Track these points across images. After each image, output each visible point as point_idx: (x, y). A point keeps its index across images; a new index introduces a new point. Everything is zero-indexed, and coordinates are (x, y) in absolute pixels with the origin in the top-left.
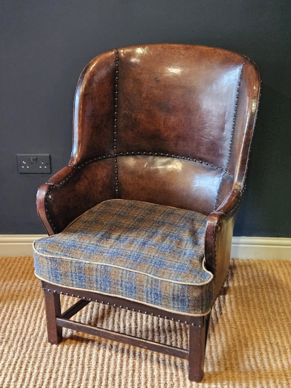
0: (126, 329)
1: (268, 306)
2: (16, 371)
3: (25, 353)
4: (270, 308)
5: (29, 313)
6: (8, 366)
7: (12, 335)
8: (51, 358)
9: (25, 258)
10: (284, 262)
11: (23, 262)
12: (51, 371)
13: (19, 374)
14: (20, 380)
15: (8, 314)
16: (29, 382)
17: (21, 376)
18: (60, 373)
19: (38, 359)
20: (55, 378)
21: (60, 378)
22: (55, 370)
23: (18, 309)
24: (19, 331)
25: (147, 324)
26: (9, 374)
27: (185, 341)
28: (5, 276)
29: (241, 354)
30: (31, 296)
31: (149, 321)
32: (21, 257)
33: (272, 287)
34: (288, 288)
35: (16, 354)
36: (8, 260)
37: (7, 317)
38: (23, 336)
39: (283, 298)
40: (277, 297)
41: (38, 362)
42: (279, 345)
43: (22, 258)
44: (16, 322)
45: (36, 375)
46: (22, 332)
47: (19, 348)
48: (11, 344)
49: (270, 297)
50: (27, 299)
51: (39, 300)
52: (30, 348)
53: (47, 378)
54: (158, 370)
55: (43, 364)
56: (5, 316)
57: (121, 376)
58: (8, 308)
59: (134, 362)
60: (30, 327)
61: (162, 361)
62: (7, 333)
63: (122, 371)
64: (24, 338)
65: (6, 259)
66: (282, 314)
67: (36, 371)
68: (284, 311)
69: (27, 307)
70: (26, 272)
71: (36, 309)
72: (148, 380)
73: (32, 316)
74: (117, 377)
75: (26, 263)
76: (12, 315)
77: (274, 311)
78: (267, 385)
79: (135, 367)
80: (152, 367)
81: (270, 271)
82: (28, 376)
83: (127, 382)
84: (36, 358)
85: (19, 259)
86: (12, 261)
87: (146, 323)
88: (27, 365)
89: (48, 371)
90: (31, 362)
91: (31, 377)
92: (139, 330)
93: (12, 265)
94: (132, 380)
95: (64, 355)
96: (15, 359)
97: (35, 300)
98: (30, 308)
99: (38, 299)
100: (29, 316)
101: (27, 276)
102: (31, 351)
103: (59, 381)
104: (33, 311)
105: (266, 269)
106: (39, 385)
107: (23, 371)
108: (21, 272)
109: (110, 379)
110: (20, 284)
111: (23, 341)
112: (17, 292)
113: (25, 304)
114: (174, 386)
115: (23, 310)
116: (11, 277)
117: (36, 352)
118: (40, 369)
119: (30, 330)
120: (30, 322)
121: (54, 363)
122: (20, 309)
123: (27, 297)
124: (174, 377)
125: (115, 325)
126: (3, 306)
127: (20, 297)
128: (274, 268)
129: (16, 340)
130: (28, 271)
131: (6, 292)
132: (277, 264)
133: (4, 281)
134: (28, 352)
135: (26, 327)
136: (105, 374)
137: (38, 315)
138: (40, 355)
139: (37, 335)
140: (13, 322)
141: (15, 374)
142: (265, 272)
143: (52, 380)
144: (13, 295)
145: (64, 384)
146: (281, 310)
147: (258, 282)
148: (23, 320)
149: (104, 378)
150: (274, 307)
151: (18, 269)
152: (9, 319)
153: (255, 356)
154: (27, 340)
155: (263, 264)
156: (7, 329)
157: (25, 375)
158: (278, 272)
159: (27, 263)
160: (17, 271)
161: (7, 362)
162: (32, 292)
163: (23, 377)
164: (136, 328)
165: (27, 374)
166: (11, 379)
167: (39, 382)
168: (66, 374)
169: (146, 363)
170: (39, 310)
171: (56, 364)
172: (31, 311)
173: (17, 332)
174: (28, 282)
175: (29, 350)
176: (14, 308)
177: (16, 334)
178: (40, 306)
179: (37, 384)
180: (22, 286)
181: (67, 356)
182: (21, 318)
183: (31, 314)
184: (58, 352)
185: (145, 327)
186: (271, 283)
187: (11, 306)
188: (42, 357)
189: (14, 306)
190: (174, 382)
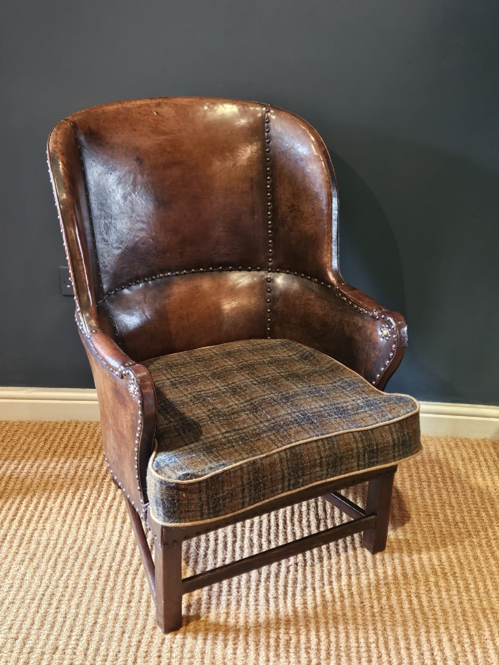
1: (439, 511)
2: (42, 611)
3: (58, 580)
4: (442, 514)
5: (70, 513)
6: (30, 601)
7: (41, 549)
8: (99, 589)
9: (69, 424)
10: (461, 441)
11: (66, 431)
12: (98, 612)
13: (46, 616)
14: (47, 627)
15: (37, 513)
16: (61, 631)
17: (50, 618)
18: (111, 616)
19: (78, 590)
20: (102, 624)
21: (110, 624)
22: (104, 609)
23: (53, 505)
25: (252, 535)
26: (30, 615)
27: (310, 566)
28: (38, 451)
29: (397, 589)
30: (74, 485)
31: (255, 530)
32: (64, 422)
33: (444, 480)
34: (469, 481)
35: (43, 581)
36: (45, 426)
38: (58, 550)
39: (462, 499)
40: (453, 496)
41: (78, 596)
42: (457, 577)
43: (66, 423)
44: (48, 526)
45: (73, 618)
46: (56, 544)
47: (50, 571)
48: (38, 564)
49: (441, 497)
50: (69, 490)
51: (86, 491)
52: (68, 571)
53: (90, 624)
54: (266, 614)
55: (85, 600)
56: (32, 516)
58: (38, 503)
59: (228, 600)
60: (70, 536)
61: (273, 600)
62: (33, 546)
64: (60, 554)
65: (42, 425)
66: (461, 525)
67: (73, 611)
68: (463, 520)
69: (67, 502)
70: (69, 446)
71: (82, 506)
72: (250, 631)
73: (73, 518)
75: (70, 431)
76: (43, 515)
77: (448, 520)
78: (439, 646)
79: (230, 608)
80: (257, 609)
81: (441, 454)
82: (60, 619)
84: (75, 588)
85: (62, 425)
86: (50, 428)
87: (250, 534)
88: (60, 601)
89: (92, 611)
90: (67, 595)
91: (64, 622)
92: (239, 546)
93: (51, 434)
95: (119, 584)
96: (41, 590)
97: (80, 492)
98: (71, 505)
99: (86, 489)
100: (70, 517)
101: (71, 453)
102: (69, 576)
103: (108, 630)
104: (76, 510)
105: (434, 451)
106: (77, 635)
107: (52, 611)
108: (62, 446)
110: (60, 465)
111: (56, 560)
112: (53, 477)
113: (64, 498)
114: (292, 642)
115: (61, 507)
116: (47, 453)
117: (76, 579)
118: (80, 608)
119: (69, 541)
120: (70, 528)
121: (102, 598)
122: (56, 506)
123: (68, 486)
124: (292, 626)
126: (31, 501)
127: (58, 486)
128: (447, 450)
129: (46, 556)
130: (74, 445)
131: (37, 477)
132: (452, 444)
133: (36, 460)
134: (63, 578)
135: (63, 535)
137: (83, 517)
138: (81, 585)
139: (80, 549)
140: (44, 526)
141: (39, 615)
142: (433, 455)
143: (98, 628)
144: (47, 484)
145: (116, 635)
146: (458, 518)
147: (424, 471)
148: (59, 525)
150: (448, 512)
151: (58, 440)
152: (38, 522)
153: (419, 595)
154: (63, 557)
155: (430, 443)
156: (34, 538)
157: (56, 617)
158: (453, 456)
159: (73, 432)
160: (56, 444)
161: (29, 593)
162: (77, 480)
163: (53, 621)
164: (234, 542)
165: (59, 615)
166: (32, 624)
167: (77, 630)
168: (121, 618)
169: (248, 601)
170: (85, 507)
171: (105, 600)
172: (73, 509)
173: (48, 544)
174: (72, 462)
175: (65, 575)
176: (47, 504)
177: (46, 547)
178: (88, 502)
179: (74, 634)
180: (62, 468)
181: (125, 586)
182: (56, 520)
183: (73, 514)
184: (110, 580)
185: (248, 541)
186: (443, 473)
187: (43, 500)
188: (85, 588)
189: (47, 501)
190: (291, 635)
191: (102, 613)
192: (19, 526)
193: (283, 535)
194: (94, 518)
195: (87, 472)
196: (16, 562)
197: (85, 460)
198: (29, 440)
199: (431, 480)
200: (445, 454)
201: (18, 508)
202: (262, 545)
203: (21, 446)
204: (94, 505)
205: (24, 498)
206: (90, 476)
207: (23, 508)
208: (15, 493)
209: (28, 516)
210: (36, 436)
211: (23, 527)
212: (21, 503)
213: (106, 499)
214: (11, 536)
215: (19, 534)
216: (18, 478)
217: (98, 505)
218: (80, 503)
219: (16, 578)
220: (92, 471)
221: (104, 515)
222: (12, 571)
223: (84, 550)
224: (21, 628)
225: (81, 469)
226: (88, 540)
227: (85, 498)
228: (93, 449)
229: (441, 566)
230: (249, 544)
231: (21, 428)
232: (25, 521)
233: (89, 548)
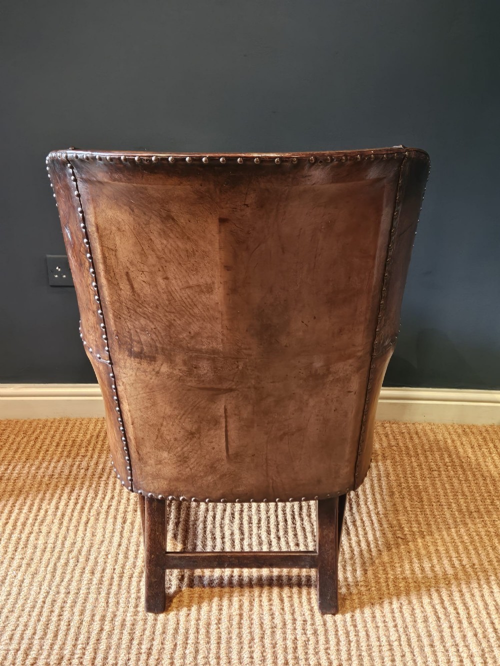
0: (226, 541)
1: (452, 501)
2: (43, 619)
3: (58, 586)
4: (455, 503)
5: (67, 514)
6: (30, 609)
7: (38, 553)
8: (103, 594)
9: (60, 421)
10: (469, 428)
11: (58, 428)
12: (103, 618)
13: (48, 625)
14: (50, 635)
15: (32, 516)
16: (66, 639)
17: (52, 627)
18: (118, 623)
19: (81, 596)
20: (109, 631)
21: (117, 631)
22: (109, 616)
23: (48, 507)
24: (50, 546)
25: (260, 532)
26: (31, 624)
28: (28, 450)
29: (415, 584)
30: (69, 485)
31: (262, 526)
32: (55, 419)
33: (454, 468)
34: (480, 469)
35: (43, 588)
36: (34, 424)
37: (30, 521)
38: (56, 554)
39: (474, 487)
40: (465, 485)
41: (81, 602)
42: (476, 569)
44: (44, 529)
45: (77, 626)
46: (54, 547)
47: (48, 576)
48: (36, 570)
49: (453, 486)
50: (64, 490)
51: (83, 491)
52: (68, 577)
53: (96, 632)
54: (281, 614)
56: (27, 520)
57: (220, 626)
58: (32, 505)
59: (240, 600)
60: (68, 539)
61: (288, 599)
62: (29, 550)
63: (221, 616)
64: (59, 558)
65: (31, 423)
66: (475, 515)
67: (76, 618)
68: (477, 510)
69: (62, 503)
70: (61, 445)
71: (79, 507)
72: (266, 632)
73: (71, 520)
74: (213, 627)
75: (61, 429)
76: (38, 518)
77: (462, 509)
78: (464, 641)
79: (243, 610)
80: (271, 609)
81: (449, 441)
82: (63, 626)
83: (231, 638)
84: (77, 593)
85: (52, 423)
86: (40, 426)
87: (258, 531)
88: (62, 607)
89: (97, 618)
90: (69, 601)
91: (68, 630)
92: (247, 544)
93: (41, 432)
94: (240, 633)
95: (123, 588)
96: (41, 597)
97: (76, 491)
98: (67, 506)
99: (82, 489)
100: (66, 518)
101: (63, 451)
102: (70, 580)
103: (115, 638)
104: (73, 511)
105: (442, 439)
106: (83, 644)
107: (54, 618)
108: (54, 444)
109: (202, 631)
110: (53, 465)
111: (55, 564)
112: (47, 478)
113: (60, 498)
114: (310, 643)
115: (57, 508)
116: (38, 452)
117: (78, 584)
118: (84, 614)
119: (68, 544)
120: (68, 530)
121: (107, 603)
122: (52, 508)
123: (63, 486)
124: (309, 627)
125: (207, 534)
126: (25, 503)
127: (52, 486)
128: (455, 437)
129: (44, 561)
130: (66, 443)
131: (29, 478)
132: (460, 431)
133: (27, 459)
134: (65, 583)
135: (61, 538)
136: (193, 622)
137: (81, 518)
138: (83, 591)
139: (80, 552)
140: (40, 529)
141: (41, 623)
142: (441, 443)
143: (104, 635)
144: (40, 483)
145: (124, 642)
146: (472, 508)
147: (432, 459)
148: (56, 527)
149: (192, 631)
150: (462, 501)
151: (49, 439)
152: (33, 525)
153: (438, 588)
154: (62, 561)
155: (437, 431)
156: (30, 542)
157: (59, 625)
158: (462, 444)
159: (64, 430)
160: (47, 442)
161: (29, 601)
162: (72, 478)
163: (56, 629)
164: (242, 540)
165: (62, 623)
166: (34, 634)
167: (82, 638)
168: (128, 624)
169: (261, 601)
170: (83, 508)
171: (110, 605)
172: (69, 511)
173: (45, 548)
174: (66, 461)
175: (66, 580)
176: (41, 506)
177: (44, 551)
178: (85, 502)
179: (79, 642)
180: (55, 467)
181: (130, 590)
182: (53, 522)
183: (70, 515)
184: (114, 584)
185: (256, 538)
186: (452, 461)
187: (37, 501)
188: (88, 593)
189: (42, 502)
190: (308, 636)
191: (108, 618)
192: (13, 530)
193: (292, 531)
194: (92, 519)
195: (83, 471)
196: (12, 568)
197: (79, 458)
198: (18, 439)
199: (441, 469)
200: (453, 441)
201: (11, 510)
202: (271, 542)
203: (10, 446)
204: (92, 505)
205: (17, 500)
206: (86, 475)
207: (16, 511)
208: (7, 495)
209: (22, 519)
210: (25, 435)
211: (17, 531)
212: (13, 505)
213: (104, 498)
214: (6, 540)
215: (15, 537)
216: (8, 479)
217: (96, 505)
218: (76, 504)
219: (14, 585)
220: (88, 469)
221: (102, 516)
222: (8, 578)
223: (84, 553)
224: (22, 638)
225: (75, 467)
226: (87, 544)
227: (82, 498)
228: (87, 447)
229: (460, 558)
230: (258, 541)
231: (9, 427)
232: (19, 524)
233: (90, 551)
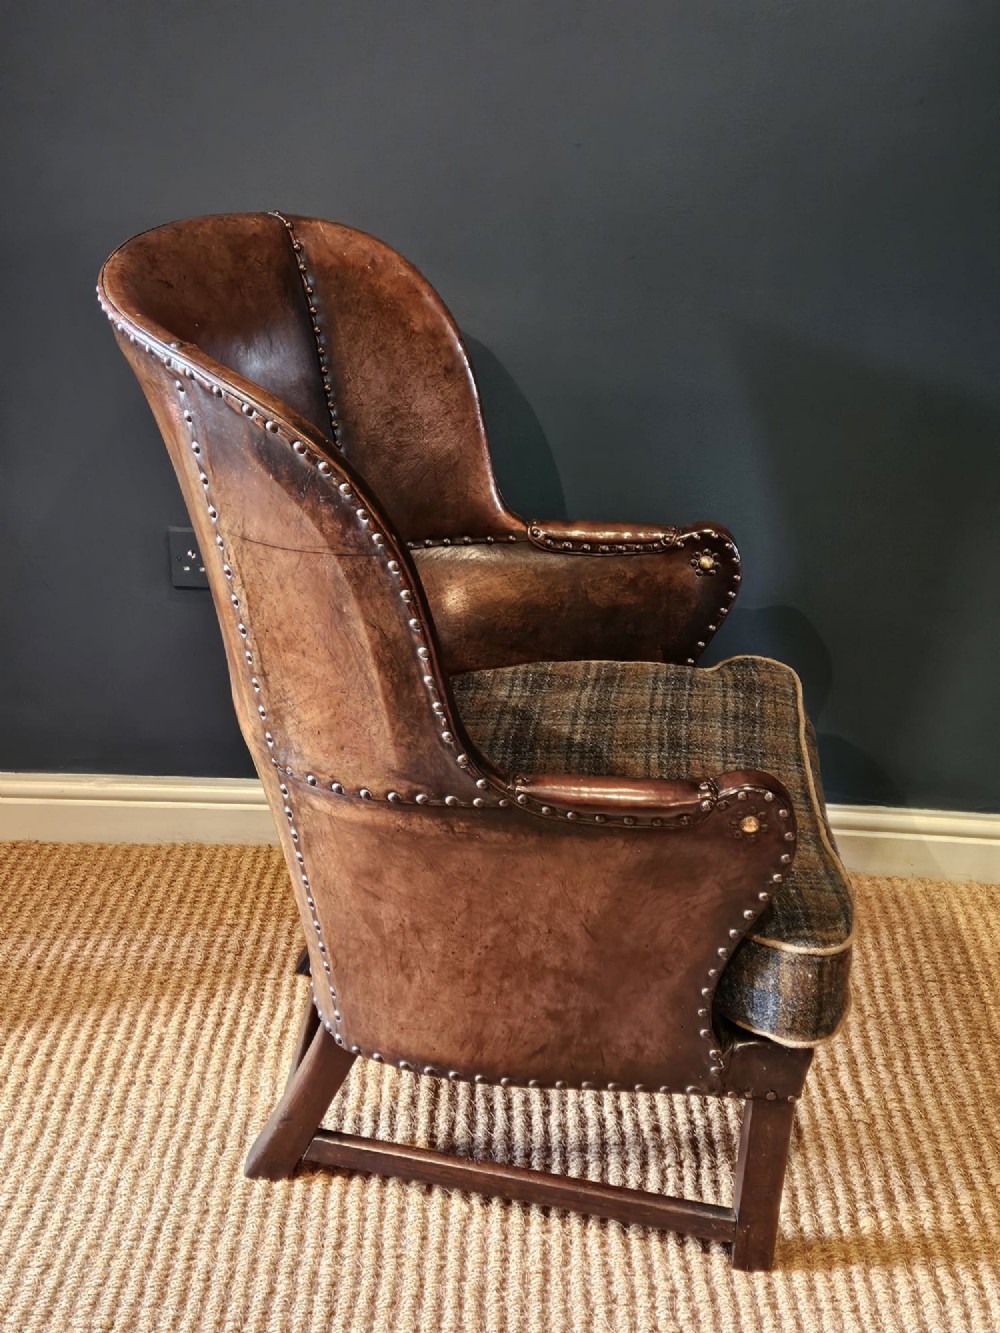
0: (515, 1115)
1: (968, 1046)
2: (158, 1265)
3: (186, 1196)
5: (200, 1047)
6: (130, 1243)
7: (145, 1127)
8: (274, 1216)
9: (185, 849)
11: (180, 865)
12: (273, 1269)
13: (167, 1276)
14: (171, 1300)
15: (133, 1047)
16: (202, 1309)
17: (175, 1282)
18: (303, 1278)
19: (230, 1219)
20: (286, 1296)
22: (285, 1263)
23: (164, 1030)
24: (168, 1111)
25: (581, 1098)
26: (134, 1274)
27: (709, 1168)
28: (123, 909)
30: (205, 986)
32: (174, 845)
35: (156, 1199)
36: (135, 854)
37: (129, 1059)
38: (180, 1129)
41: (230, 1233)
43: (177, 849)
44: (157, 1077)
45: (225, 1281)
46: (176, 1116)
47: (166, 1176)
48: (142, 1160)
49: (969, 1015)
50: (195, 996)
51: (231, 999)
52: (205, 1177)
53: (261, 1295)
54: (626, 1275)
56: (123, 1054)
57: (504, 1294)
58: (133, 1024)
59: (544, 1243)
60: (203, 1098)
62: (129, 1120)
63: (507, 1274)
64: (185, 1139)
65: (128, 852)
67: (222, 1266)
69: (191, 1024)
70: (188, 900)
71: (223, 1032)
72: (596, 1312)
73: (208, 1059)
74: (491, 1296)
75: (187, 866)
76: (145, 1052)
79: (549, 1262)
80: (605, 1264)
81: (962, 921)
82: (197, 1282)
83: (526, 1321)
84: (223, 1214)
85: (169, 853)
86: (146, 858)
87: (579, 1096)
88: (194, 1242)
89: (263, 1266)
90: (208, 1230)
91: (207, 1289)
92: (557, 1123)
93: (147, 873)
94: (543, 1311)
95: (313, 1207)
96: (153, 1218)
97: (218, 1000)
98: (202, 1029)
99: (229, 995)
100: (200, 1056)
101: (192, 914)
102: (209, 1188)
103: (299, 1309)
104: (212, 1041)
105: (947, 913)
106: (235, 1320)
107: (179, 1265)
108: (174, 898)
109: (470, 1303)
110: (172, 942)
111: (179, 1151)
112: (160, 969)
113: (187, 1013)
115: (181, 1033)
116: (143, 914)
117: (224, 1194)
118: (236, 1259)
119: (203, 1109)
120: (203, 1079)
121: (282, 1236)
122: (171, 1032)
123: (192, 987)
124: (681, 1304)
125: (477, 1100)
126: (118, 1019)
127: (171, 986)
128: (973, 912)
129: (158, 1143)
130: (197, 897)
131: (127, 967)
132: (983, 898)
133: (122, 929)
134: (198, 1192)
135: (189, 1096)
136: (451, 1285)
137: (227, 1056)
138: (235, 1208)
140: (148, 1076)
141: (154, 1273)
143: (277, 1304)
144: (148, 980)
145: (315, 1320)
147: (928, 957)
148: (180, 1073)
149: (449, 1302)
150: (987, 1048)
151: (163, 887)
152: (135, 1067)
154: (193, 1145)
155: (936, 897)
156: (129, 1102)
157: (188, 1279)
158: (987, 925)
159: (194, 868)
160: (160, 893)
161: (129, 1226)
162: (209, 973)
163: (182, 1288)
164: (546, 1114)
165: (195, 1274)
166: (141, 1295)
167: (234, 1308)
168: (323, 1282)
169: (585, 1245)
170: (231, 1035)
171: (287, 1241)
172: (205, 1040)
173: (160, 1116)
174: (197, 934)
175: (201, 1185)
176: (151, 1026)
177: (157, 1121)
178: (236, 1022)
179: (229, 1316)
180: (177, 947)
181: (326, 1212)
182: (173, 1063)
183: (207, 1049)
187: (142, 1017)
188: (244, 1214)
189: (151, 1019)
190: (681, 1323)
191: (283, 1269)
192: (97, 1075)
194: (250, 1059)
195: (230, 957)
196: (96, 1155)
197: (223, 930)
198: (103, 885)
199: (945, 978)
201: (92, 1035)
202: (604, 1120)
203: (88, 898)
204: (249, 1029)
205: (103, 1013)
206: (236, 965)
207: (102, 1036)
208: (83, 1001)
209: (113, 1054)
210: (117, 877)
211: (105, 1078)
212: (97, 1024)
213: (272, 1016)
214: (83, 1097)
215: (99, 1092)
216: (86, 969)
217: (257, 1030)
219: (100, 1191)
220: (240, 954)
221: (270, 1052)
222: (88, 1175)
223: (235, 1129)
224: (116, 1302)
225: (215, 948)
226: (241, 1110)
227: (229, 1014)
228: (237, 906)
230: (577, 1118)
231: (85, 859)
232: (108, 1063)
